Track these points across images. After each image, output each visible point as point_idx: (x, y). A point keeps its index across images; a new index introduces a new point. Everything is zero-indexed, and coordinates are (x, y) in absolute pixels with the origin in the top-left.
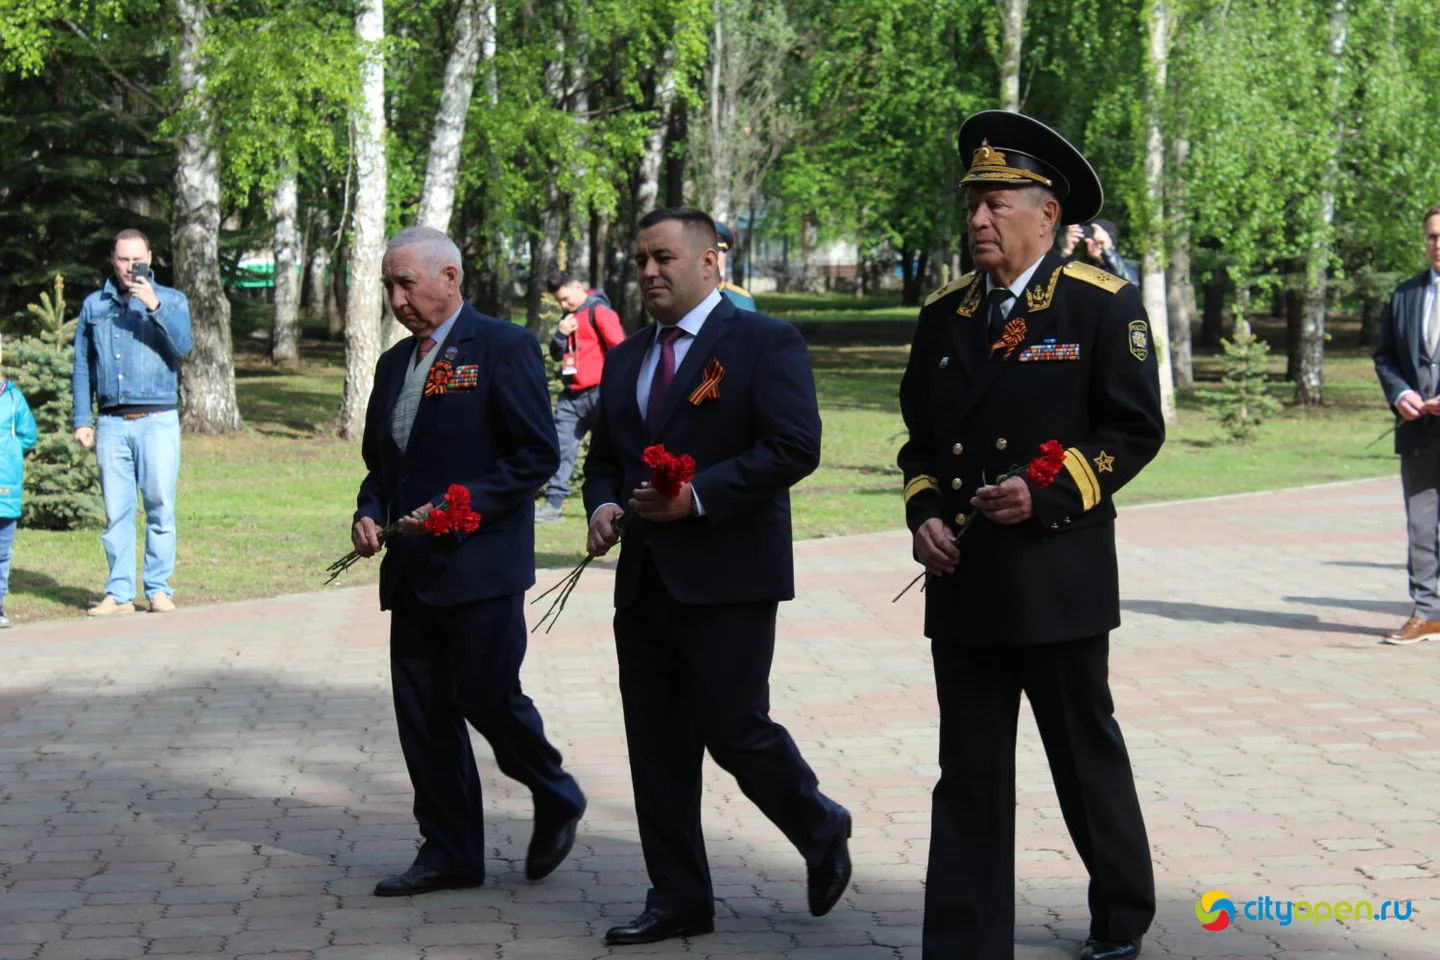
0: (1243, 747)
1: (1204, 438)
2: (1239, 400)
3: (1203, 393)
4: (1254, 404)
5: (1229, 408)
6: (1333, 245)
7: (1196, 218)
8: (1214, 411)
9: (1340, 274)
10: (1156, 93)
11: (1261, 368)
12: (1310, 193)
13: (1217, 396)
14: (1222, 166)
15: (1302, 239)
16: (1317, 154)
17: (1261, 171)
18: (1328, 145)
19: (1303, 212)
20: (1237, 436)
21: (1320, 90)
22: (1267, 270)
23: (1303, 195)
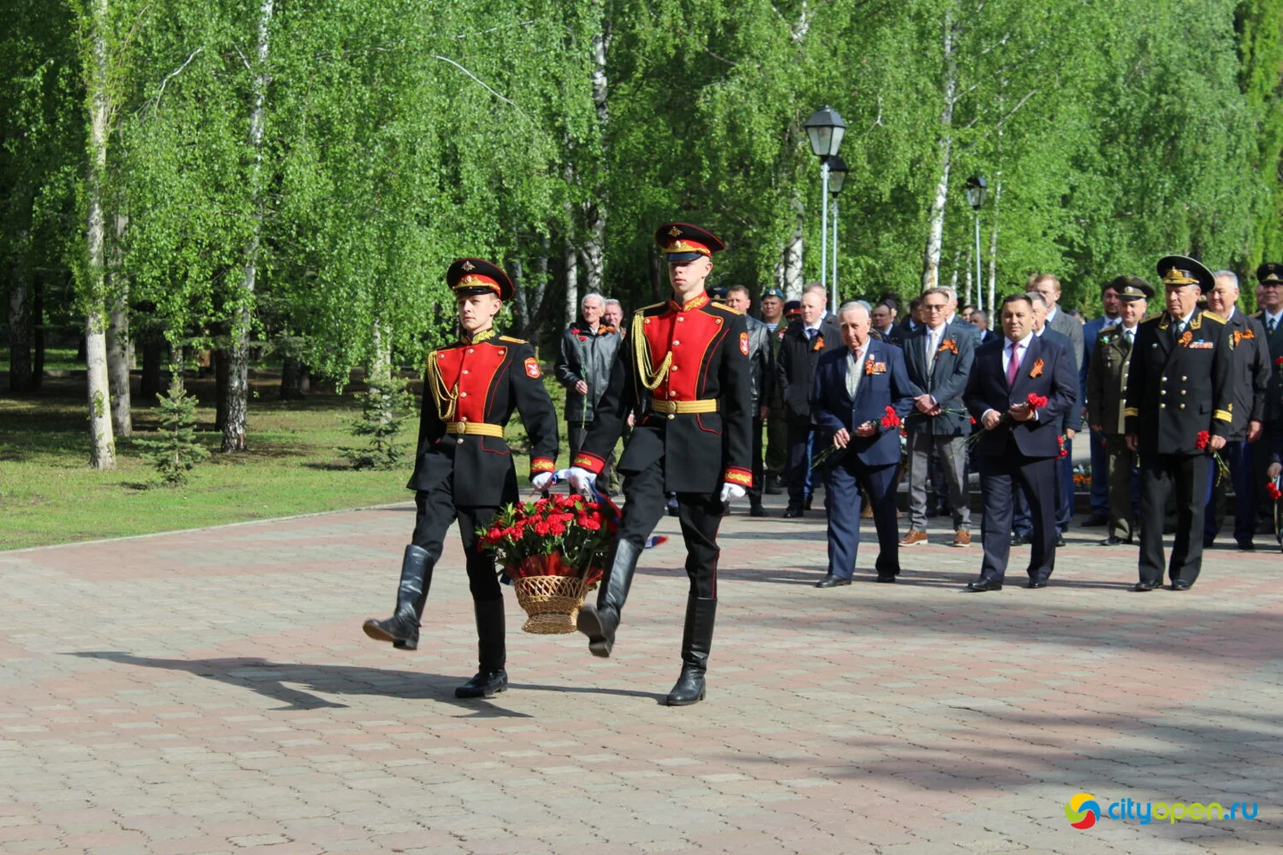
0: (166, 757)
1: (142, 481)
2: (173, 448)
3: (140, 441)
4: (185, 451)
5: (163, 455)
6: (255, 311)
7: (133, 282)
8: (150, 457)
9: (262, 336)
10: (97, 173)
11: (191, 419)
12: (234, 265)
13: (153, 444)
14: (157, 240)
15: (228, 305)
16: (240, 231)
17: (192, 245)
18: (250, 223)
19: (230, 281)
20: (170, 480)
21: (244, 177)
22: (197, 332)
23: (228, 267)
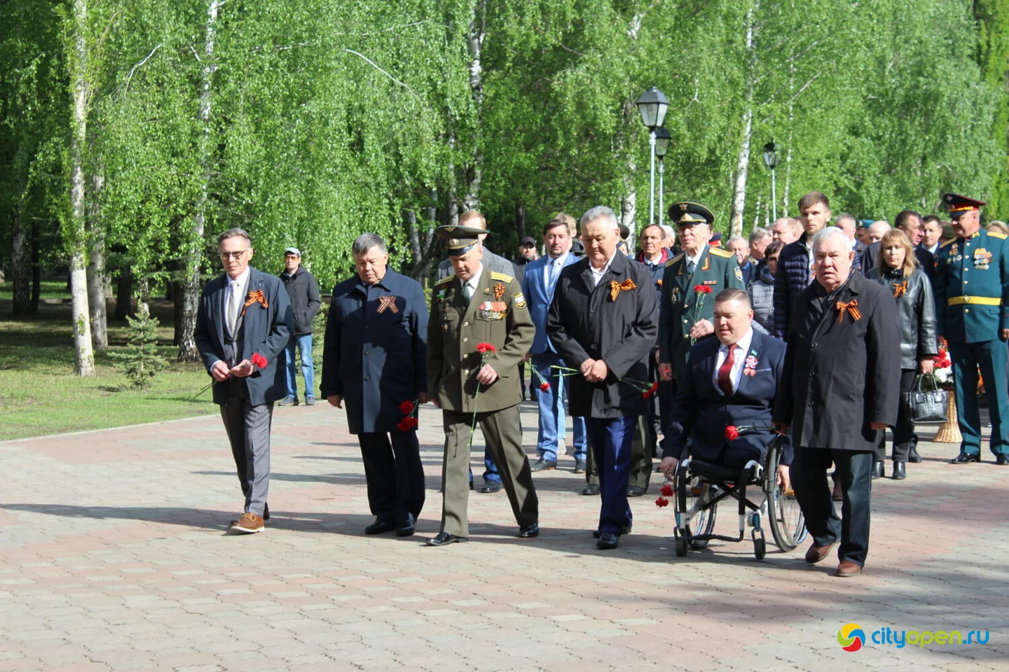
0: (128, 604)
1: (114, 385)
2: (139, 359)
3: (113, 354)
4: (149, 361)
5: (132, 365)
6: (204, 251)
7: (109, 230)
8: (121, 366)
9: (209, 271)
10: (79, 143)
11: (154, 336)
12: (187, 214)
13: (123, 356)
14: (126, 195)
15: (183, 247)
16: (192, 188)
17: (153, 198)
18: (200, 183)
19: (183, 227)
20: (137, 384)
21: (194, 144)
22: (159, 268)
23: (183, 216)
